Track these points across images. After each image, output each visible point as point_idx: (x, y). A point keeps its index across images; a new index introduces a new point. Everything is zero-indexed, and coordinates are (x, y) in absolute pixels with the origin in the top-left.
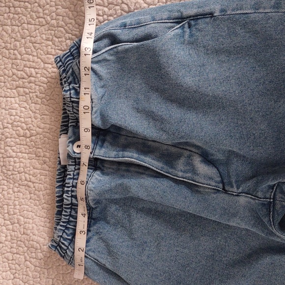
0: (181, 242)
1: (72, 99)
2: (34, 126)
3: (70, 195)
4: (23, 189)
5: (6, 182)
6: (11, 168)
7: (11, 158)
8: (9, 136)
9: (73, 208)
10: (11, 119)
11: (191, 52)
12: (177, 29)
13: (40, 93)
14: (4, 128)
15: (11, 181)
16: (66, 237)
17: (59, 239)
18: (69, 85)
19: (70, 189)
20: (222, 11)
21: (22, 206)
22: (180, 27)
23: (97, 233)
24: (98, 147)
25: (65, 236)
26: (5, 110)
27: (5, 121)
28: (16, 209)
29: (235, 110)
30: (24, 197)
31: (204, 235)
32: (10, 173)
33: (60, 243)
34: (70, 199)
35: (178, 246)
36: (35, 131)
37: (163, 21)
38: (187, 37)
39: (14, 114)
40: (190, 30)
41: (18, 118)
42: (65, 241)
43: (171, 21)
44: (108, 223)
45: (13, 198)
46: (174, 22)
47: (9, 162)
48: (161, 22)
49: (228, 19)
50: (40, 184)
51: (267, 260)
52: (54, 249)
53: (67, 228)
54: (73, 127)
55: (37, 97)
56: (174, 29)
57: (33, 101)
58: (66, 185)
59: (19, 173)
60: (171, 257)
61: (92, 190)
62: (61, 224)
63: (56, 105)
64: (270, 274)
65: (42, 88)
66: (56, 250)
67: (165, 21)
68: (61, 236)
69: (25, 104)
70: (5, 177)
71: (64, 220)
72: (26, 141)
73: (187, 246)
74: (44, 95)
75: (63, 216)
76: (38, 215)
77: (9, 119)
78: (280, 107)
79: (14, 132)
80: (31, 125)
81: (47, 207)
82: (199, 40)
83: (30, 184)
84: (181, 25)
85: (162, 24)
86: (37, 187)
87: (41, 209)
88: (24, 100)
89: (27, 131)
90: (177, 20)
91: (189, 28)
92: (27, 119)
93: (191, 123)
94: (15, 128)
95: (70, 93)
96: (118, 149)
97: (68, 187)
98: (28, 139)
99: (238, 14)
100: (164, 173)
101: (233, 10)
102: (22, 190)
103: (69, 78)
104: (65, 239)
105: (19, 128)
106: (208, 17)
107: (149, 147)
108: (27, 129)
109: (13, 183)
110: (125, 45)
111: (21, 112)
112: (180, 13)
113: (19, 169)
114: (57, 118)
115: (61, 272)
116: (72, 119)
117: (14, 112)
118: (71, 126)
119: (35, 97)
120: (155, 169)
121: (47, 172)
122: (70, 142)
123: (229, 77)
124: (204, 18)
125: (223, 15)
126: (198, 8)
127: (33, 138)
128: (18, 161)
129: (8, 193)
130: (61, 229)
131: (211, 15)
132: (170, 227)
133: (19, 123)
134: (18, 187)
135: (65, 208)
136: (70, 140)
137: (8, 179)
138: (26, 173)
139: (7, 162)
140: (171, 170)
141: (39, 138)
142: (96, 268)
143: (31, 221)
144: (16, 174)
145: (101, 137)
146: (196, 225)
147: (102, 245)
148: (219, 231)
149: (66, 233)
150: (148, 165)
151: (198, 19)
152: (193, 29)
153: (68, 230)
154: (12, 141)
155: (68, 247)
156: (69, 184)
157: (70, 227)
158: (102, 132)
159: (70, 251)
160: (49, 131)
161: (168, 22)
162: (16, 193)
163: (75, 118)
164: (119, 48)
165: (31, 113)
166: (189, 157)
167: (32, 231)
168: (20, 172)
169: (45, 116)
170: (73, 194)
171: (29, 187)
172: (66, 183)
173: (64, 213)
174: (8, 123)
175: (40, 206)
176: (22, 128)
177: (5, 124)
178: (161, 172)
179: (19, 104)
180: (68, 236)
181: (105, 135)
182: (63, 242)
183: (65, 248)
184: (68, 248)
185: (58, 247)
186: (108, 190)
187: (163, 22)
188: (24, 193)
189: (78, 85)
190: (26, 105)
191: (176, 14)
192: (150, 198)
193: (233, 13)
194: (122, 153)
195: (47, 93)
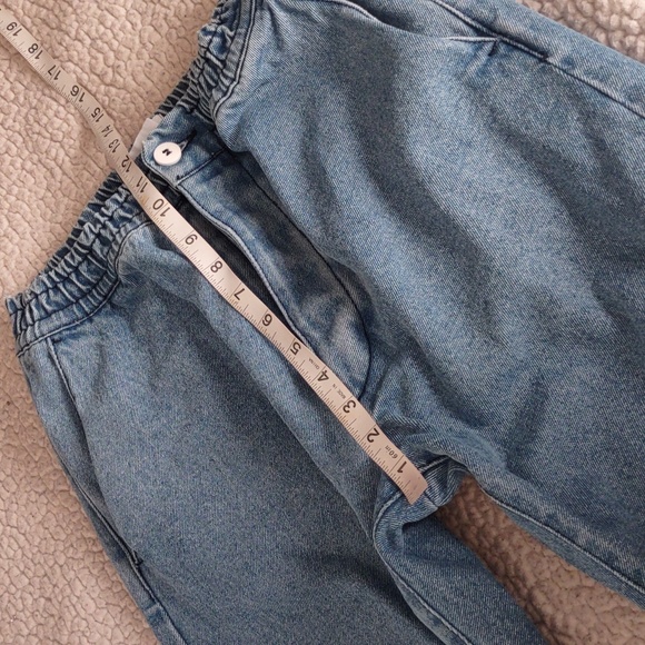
0: (230, 450)
1: (209, 55)
2: (126, 69)
3: (96, 231)
4: (41, 173)
5: (21, 140)
6: (45, 120)
7: (55, 103)
8: (76, 59)
9: (89, 260)
10: (97, 31)
11: (462, 104)
12: (466, 41)
13: (175, 15)
14: (76, 39)
15: (30, 144)
16: (44, 302)
17: (29, 298)
18: (219, 24)
19: (102, 219)
20: (569, 61)
21: (20, 202)
22: (475, 42)
23: (101, 334)
24: (198, 176)
25: (43, 299)
26: (99, 7)
27: (86, 27)
28: (6, 199)
29: (469, 267)
30: (35, 188)
31: (276, 466)
32: (37, 128)
33: (27, 308)
34: (92, 237)
35: (218, 453)
36: (122, 80)
37: (454, 10)
38: (473, 69)
39: (109, 24)
40: (488, 60)
41: (110, 35)
42: (38, 309)
43: (468, 20)
44: (132, 330)
45: (14, 177)
46: (471, 26)
47: (48, 107)
48: (447, 9)
49: (568, 84)
50: (73, 182)
51: (352, 587)
52: (11, 311)
53: (56, 288)
54: (181, 112)
55: (165, 19)
56: (460, 38)
57: (154, 23)
58: (103, 209)
59: (52, 139)
60: (195, 463)
61: (134, 247)
62: (52, 274)
63: (188, 56)
64: (342, 617)
65: (183, 6)
66: (13, 316)
67: (457, 12)
68: (36, 296)
69: (137, 20)
70: (26, 130)
71: (60, 271)
72: (98, 87)
73: (235, 465)
74: (179, 23)
75: (63, 262)
76: (36, 236)
77: (94, 28)
78: (555, 317)
79: (88, 58)
80: (122, 64)
81: (59, 234)
82: (491, 91)
83: (57, 171)
84: (479, 39)
85: (447, 14)
86: (65, 185)
87: (48, 229)
88: (141, 10)
89: (110, 70)
90: (478, 26)
91: (490, 55)
92: (123, 49)
93: (377, 238)
94: (94, 52)
95: (211, 41)
96: (231, 204)
97: (103, 215)
98: (103, 87)
99: (590, 86)
100: (278, 303)
101: (587, 73)
102: (37, 173)
103: (227, 9)
104: (39, 305)
105: (100, 56)
106: (535, 56)
107: (288, 239)
108: (113, 67)
109: (31, 150)
110: (358, 10)
111: (123, 28)
112: (492, 16)
113: (55, 132)
114: (173, 80)
115: (8, 365)
116: (189, 95)
117: (110, 19)
118: (180, 106)
119: (162, 15)
120: (267, 284)
121: (99, 170)
122: (157, 134)
123: (500, 198)
124: (528, 53)
125: (564, 71)
126: (531, 27)
127: (113, 90)
128: (62, 115)
129: (12, 164)
130: (45, 284)
131: (543, 55)
132: (227, 410)
133: (106, 47)
134: (34, 164)
135: (76, 250)
136: (161, 130)
137: (27, 138)
138: (62, 147)
139: (44, 106)
140: (293, 306)
141: (122, 96)
142: (57, 394)
143: (17, 239)
144: (45, 138)
145: (217, 163)
146: (274, 438)
147: (95, 360)
148: (305, 477)
149: (48, 296)
150: (258, 268)
151: (516, 48)
152: (495, 62)
153: (56, 294)
154: (75, 72)
155: (34, 322)
156: (107, 209)
157: (63, 290)
158: (224, 155)
159: (33, 331)
160: (145, 95)
161: (461, 19)
162: (24, 172)
163: (196, 97)
164: (344, 10)
165: (137, 41)
166: (338, 302)
167: (7, 257)
168: (55, 138)
169: (155, 64)
170: (102, 231)
171: (53, 176)
172: (104, 206)
173: (67, 257)
174: (87, 34)
175: (48, 223)
176: (105, 60)
177: (82, 33)
178: (274, 296)
179: (127, 12)
180: (47, 303)
181: (226, 164)
182: (33, 308)
183: (30, 321)
184: (33, 325)
185: (19, 313)
186: (161, 266)
187: (450, 12)
188: (38, 181)
189: (232, 34)
190: (139, 22)
191: (485, 13)
192: (221, 329)
193: (584, 78)
194: (231, 214)
195: (186, 22)
